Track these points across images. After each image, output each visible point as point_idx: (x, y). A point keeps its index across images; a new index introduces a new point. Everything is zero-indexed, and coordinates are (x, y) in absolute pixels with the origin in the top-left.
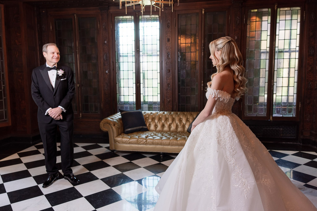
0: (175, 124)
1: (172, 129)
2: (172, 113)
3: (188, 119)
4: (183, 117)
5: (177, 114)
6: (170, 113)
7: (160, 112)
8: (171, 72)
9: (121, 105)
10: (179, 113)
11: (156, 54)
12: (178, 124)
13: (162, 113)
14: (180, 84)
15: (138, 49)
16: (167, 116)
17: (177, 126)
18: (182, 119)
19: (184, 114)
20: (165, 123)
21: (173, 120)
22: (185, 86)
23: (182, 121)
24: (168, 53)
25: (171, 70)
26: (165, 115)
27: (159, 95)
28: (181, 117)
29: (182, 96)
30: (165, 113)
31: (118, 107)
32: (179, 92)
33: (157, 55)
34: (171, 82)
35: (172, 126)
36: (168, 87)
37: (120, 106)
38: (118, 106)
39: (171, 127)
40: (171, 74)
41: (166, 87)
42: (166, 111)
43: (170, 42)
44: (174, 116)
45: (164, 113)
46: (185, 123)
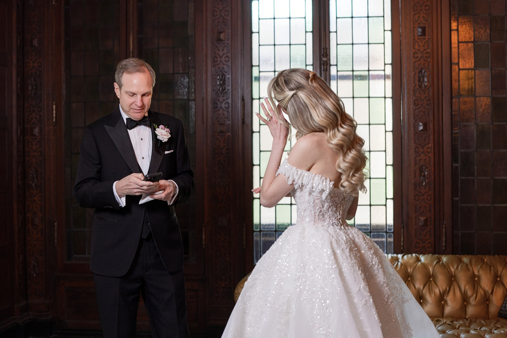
0: (458, 294)
1: (448, 310)
2: (444, 259)
3: (497, 277)
4: (481, 272)
5: (460, 261)
6: (439, 260)
7: (405, 257)
8: (432, 129)
9: (265, 235)
10: (466, 259)
11: (382, 73)
12: (469, 293)
13: (411, 261)
14: (457, 168)
15: (324, 59)
16: (431, 269)
17: (465, 299)
18: (479, 277)
19: (483, 261)
20: (425, 292)
21: (452, 280)
22: (473, 175)
23: (478, 282)
24: (421, 71)
25: (431, 126)
26: (424, 266)
27: (390, 204)
28: (476, 273)
29: (463, 205)
30: (423, 258)
31: (257, 242)
32: (454, 193)
33: (385, 77)
34: (432, 163)
35: (449, 298)
36: (420, 175)
37: (262, 239)
38: (255, 239)
39: (446, 302)
40: (432, 137)
41: (415, 176)
42: (424, 253)
43: (427, 37)
44: (453, 270)
45: (418, 260)
46: (490, 292)
